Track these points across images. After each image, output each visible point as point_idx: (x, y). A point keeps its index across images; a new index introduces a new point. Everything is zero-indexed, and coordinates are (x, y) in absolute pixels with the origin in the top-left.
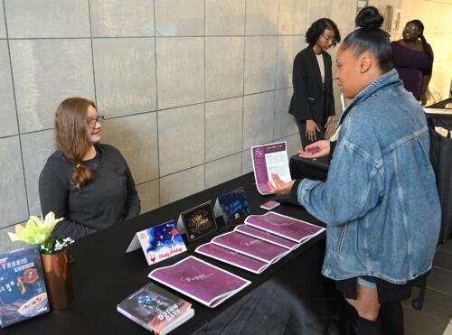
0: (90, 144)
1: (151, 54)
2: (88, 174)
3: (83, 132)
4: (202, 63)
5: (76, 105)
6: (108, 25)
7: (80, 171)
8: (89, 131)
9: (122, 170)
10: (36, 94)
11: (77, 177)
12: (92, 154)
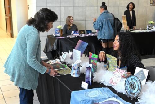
0: (71, 23)
1: (85, 9)
2: (70, 28)
3: (70, 21)
4: (97, 12)
5: (69, 17)
6: (77, 5)
7: (69, 27)
8: (71, 21)
9: (76, 28)
10: (64, 15)
11: (68, 28)
12: (72, 25)
